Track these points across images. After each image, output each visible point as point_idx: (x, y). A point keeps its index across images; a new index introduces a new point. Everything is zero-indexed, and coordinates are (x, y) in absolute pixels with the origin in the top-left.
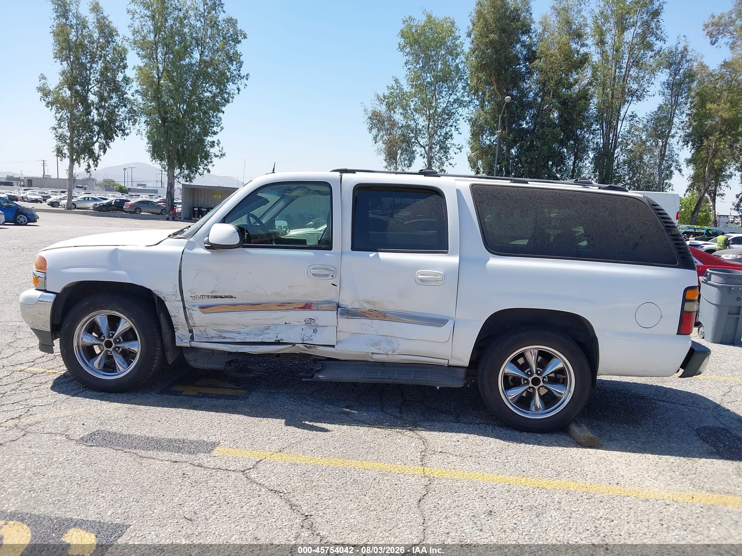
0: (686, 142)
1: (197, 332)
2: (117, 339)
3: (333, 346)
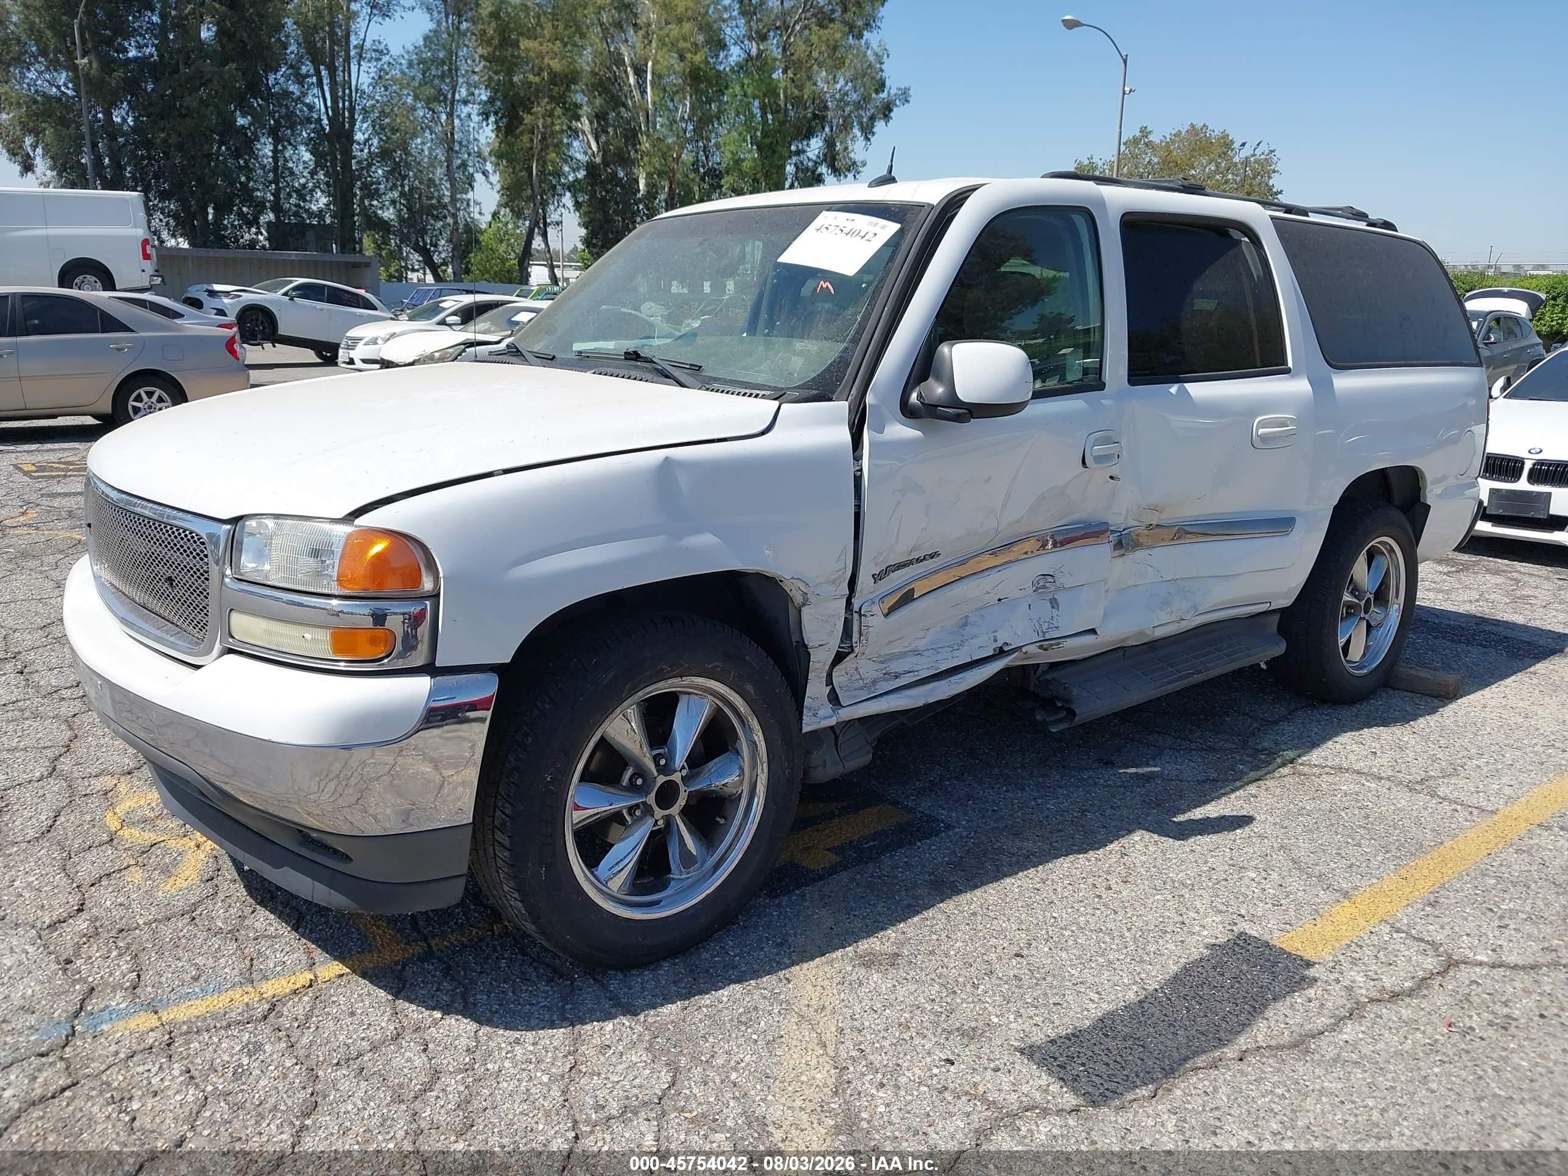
0: (486, 115)
1: (841, 679)
2: (683, 768)
3: (1093, 631)
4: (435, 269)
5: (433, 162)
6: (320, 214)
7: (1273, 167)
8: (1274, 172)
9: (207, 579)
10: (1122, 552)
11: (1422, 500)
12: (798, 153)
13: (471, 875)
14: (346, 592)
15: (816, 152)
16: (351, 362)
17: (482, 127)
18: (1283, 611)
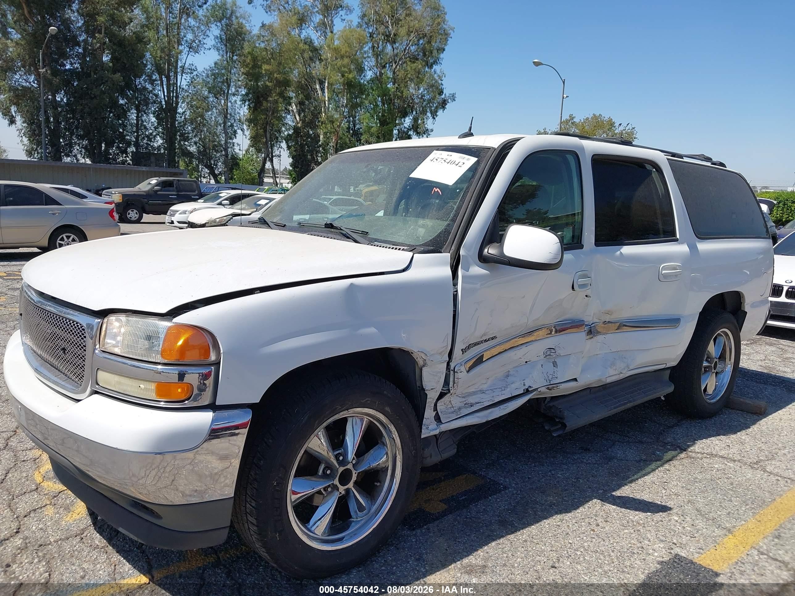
0: (243, 101)
1: (442, 407)
2: (354, 459)
3: (575, 380)
4: (215, 177)
5: (217, 124)
6: (159, 148)
7: (634, 136)
8: (635, 138)
9: (85, 350)
10: (591, 336)
11: (742, 309)
12: (399, 124)
13: (232, 526)
14: (166, 361)
15: (408, 124)
16: (172, 222)
17: (241, 107)
18: (673, 368)
